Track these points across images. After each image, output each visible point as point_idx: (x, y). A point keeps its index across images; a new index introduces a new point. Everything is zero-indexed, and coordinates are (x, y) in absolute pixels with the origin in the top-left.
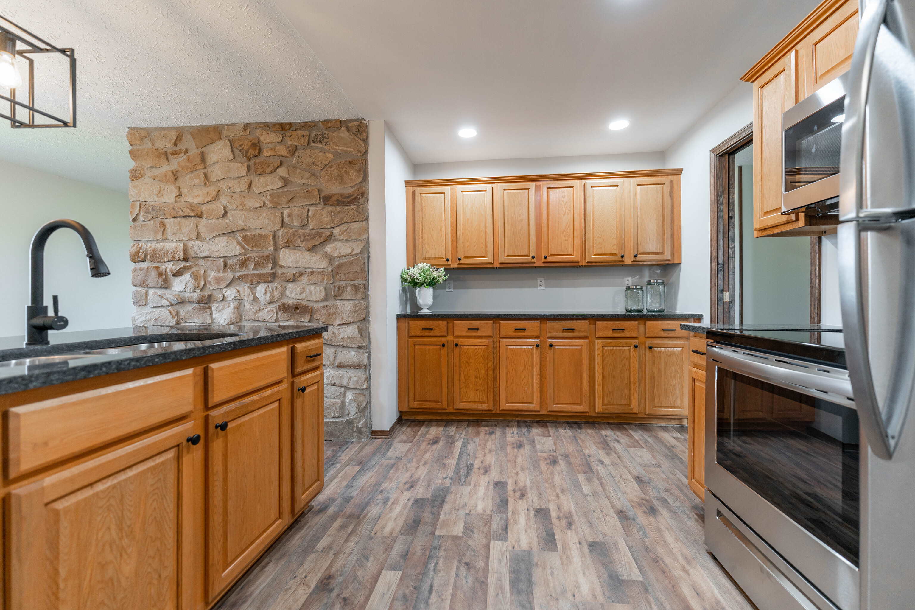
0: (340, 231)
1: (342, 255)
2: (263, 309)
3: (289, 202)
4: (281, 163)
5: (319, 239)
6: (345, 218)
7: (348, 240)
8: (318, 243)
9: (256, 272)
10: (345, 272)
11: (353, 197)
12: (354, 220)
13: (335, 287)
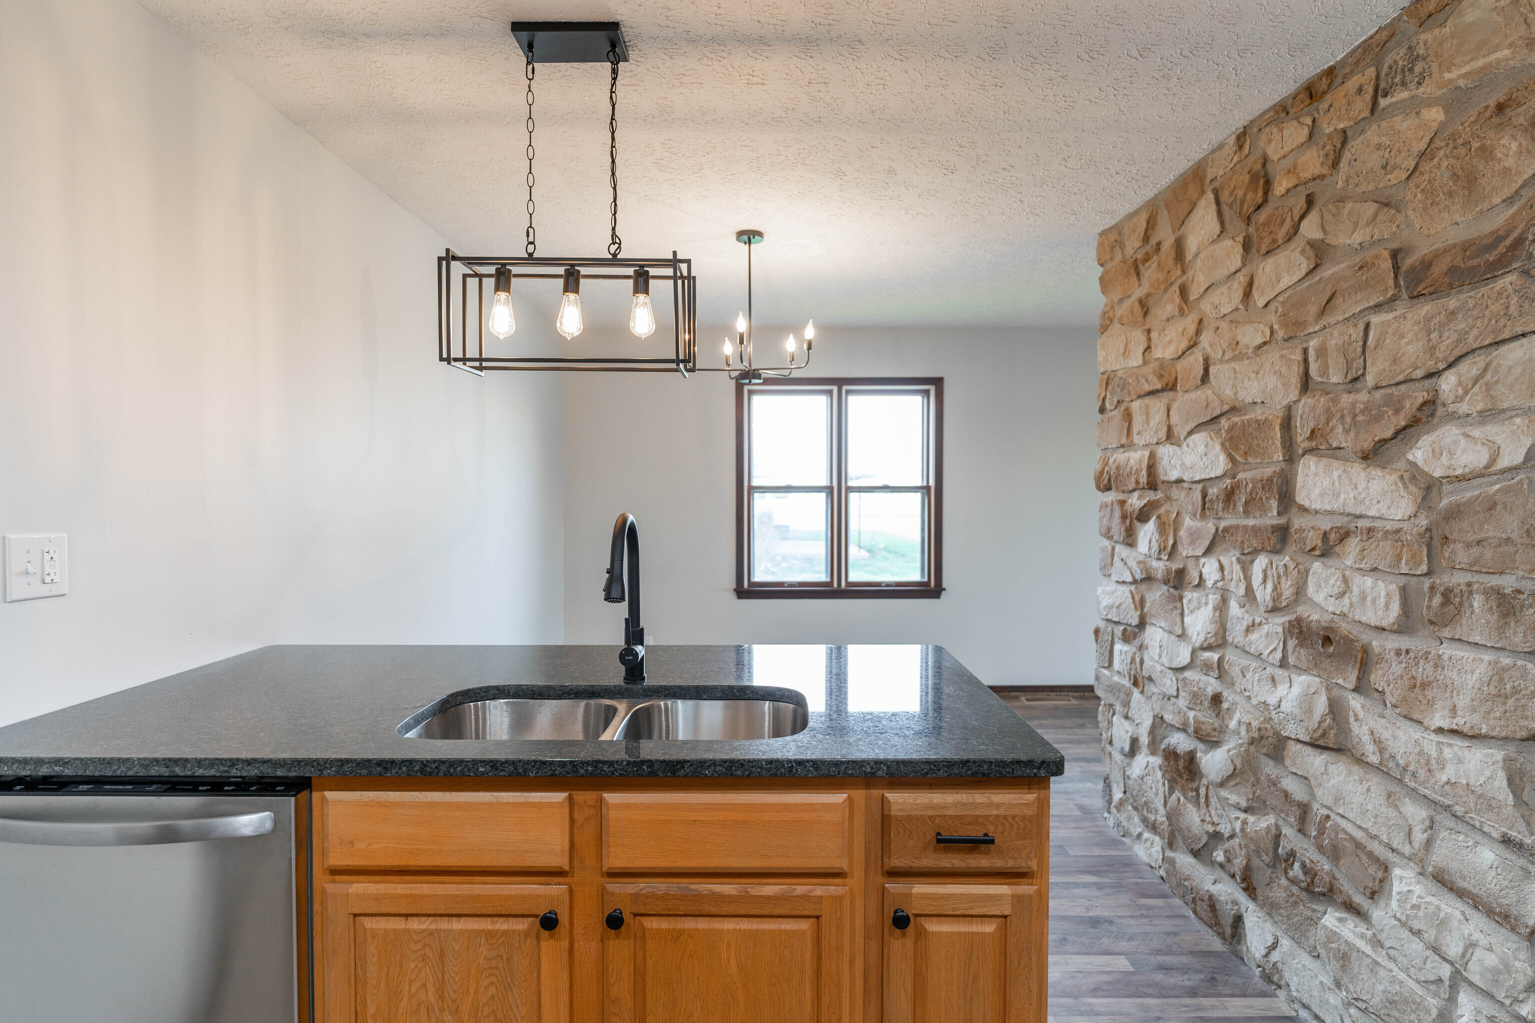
0: (1460, 383)
1: (1459, 472)
2: (1260, 624)
3: (1322, 313)
4: (1310, 202)
5: (1393, 419)
6: (1475, 332)
7: (1490, 414)
8: (1389, 434)
9: (1251, 522)
10: (1471, 537)
11: (1508, 242)
12: (1506, 335)
13: (1432, 588)
